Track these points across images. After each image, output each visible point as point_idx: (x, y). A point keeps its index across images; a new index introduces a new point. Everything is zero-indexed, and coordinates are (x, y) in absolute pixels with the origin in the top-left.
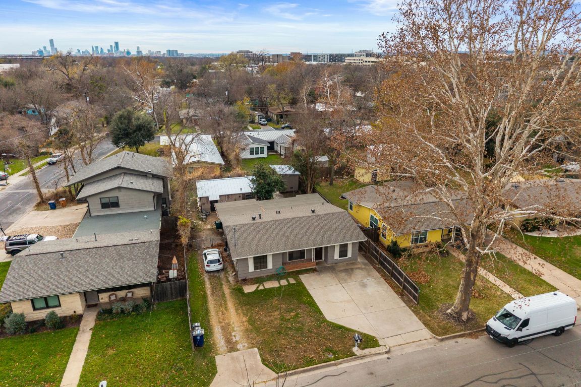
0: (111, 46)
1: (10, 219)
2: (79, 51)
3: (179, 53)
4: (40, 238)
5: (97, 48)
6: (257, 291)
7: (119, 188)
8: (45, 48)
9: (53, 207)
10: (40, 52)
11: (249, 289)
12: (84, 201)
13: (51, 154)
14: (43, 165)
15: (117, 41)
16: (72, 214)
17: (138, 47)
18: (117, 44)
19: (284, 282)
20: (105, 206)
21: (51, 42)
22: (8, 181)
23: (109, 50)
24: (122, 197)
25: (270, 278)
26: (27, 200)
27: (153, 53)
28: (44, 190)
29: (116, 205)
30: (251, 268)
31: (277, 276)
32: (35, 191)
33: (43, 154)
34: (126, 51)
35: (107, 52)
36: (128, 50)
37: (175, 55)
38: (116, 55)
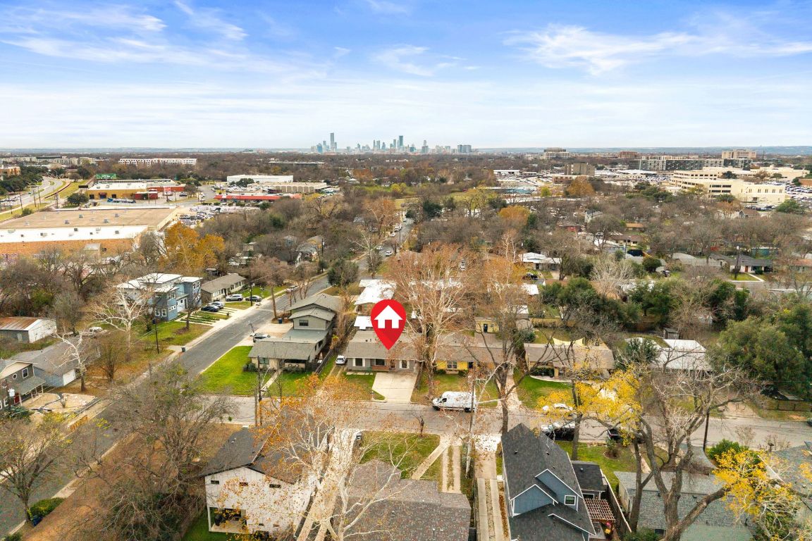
0: (395, 141)
1: (258, 326)
2: (359, 146)
3: (472, 148)
4: (269, 336)
5: (379, 142)
6: (352, 375)
7: (309, 316)
8: (324, 142)
9: (280, 322)
10: (320, 147)
11: (349, 373)
12: (292, 320)
13: (290, 285)
14: (283, 293)
15: (401, 135)
16: (286, 327)
17: (425, 142)
18: (401, 138)
19: (367, 374)
20: (301, 324)
21: (332, 135)
22: (261, 303)
23: (391, 145)
24: (310, 321)
25: (362, 371)
26: (268, 316)
27: (441, 148)
28: (278, 311)
29: (306, 324)
30: (354, 364)
31: (365, 371)
32: (273, 311)
33: (285, 284)
34: (410, 146)
35: (389, 148)
36: (413, 145)
37: (467, 151)
38: (399, 151)
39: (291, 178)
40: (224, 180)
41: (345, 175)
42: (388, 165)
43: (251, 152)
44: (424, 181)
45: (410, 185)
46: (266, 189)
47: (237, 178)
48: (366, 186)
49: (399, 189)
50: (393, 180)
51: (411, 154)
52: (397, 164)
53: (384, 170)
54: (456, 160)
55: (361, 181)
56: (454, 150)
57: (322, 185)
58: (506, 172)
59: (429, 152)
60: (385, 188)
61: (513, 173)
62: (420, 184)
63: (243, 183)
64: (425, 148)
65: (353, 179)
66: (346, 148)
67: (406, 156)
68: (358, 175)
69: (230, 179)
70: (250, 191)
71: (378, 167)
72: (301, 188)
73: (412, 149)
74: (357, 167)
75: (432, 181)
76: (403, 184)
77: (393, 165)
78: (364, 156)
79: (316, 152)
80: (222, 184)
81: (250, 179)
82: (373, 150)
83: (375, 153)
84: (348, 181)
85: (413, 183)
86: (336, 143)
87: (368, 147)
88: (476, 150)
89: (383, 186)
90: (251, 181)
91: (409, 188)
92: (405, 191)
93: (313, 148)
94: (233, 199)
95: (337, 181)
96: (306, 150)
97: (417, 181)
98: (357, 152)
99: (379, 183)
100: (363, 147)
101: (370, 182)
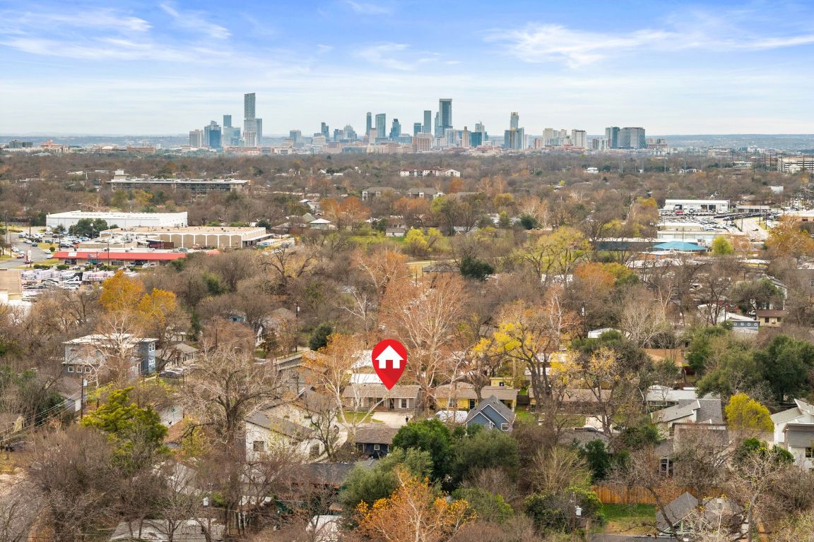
0: (427, 114)
2: (325, 128)
3: (647, 134)
5: (381, 118)
8: (227, 119)
10: (213, 134)
15: (446, 97)
17: (515, 117)
18: (446, 105)
21: (250, 100)
23: (417, 127)
34: (472, 129)
35: (412, 134)
36: (479, 126)
37: (634, 143)
38: (438, 145)
39: (181, 217)
40: (40, 221)
41: (304, 210)
42: (403, 185)
43: (28, 150)
44: (484, 223)
45: (452, 233)
46: (142, 240)
47: (70, 218)
48: (355, 234)
49: (423, 241)
50: (412, 221)
51: (474, 152)
52: (429, 183)
53: (393, 199)
54: (592, 170)
55: (340, 224)
56: (595, 142)
57: (254, 232)
58: (696, 204)
59: (525, 147)
60: (394, 238)
61: (712, 207)
62: (475, 230)
63: (87, 230)
64: (513, 135)
65: (321, 221)
66: (288, 134)
67: (457, 158)
68: (332, 212)
69: (53, 220)
70: (116, 244)
71: (378, 191)
72: (213, 238)
73: (477, 137)
74: (327, 191)
75: (504, 224)
76: (434, 231)
77: (416, 185)
78: (340, 157)
79: (202, 147)
80: (36, 232)
81: (99, 221)
82: (366, 140)
83: (370, 148)
84: (309, 225)
85: (458, 229)
86: (259, 122)
87: (352, 133)
88: (660, 142)
89: (389, 234)
90: (101, 225)
91: (446, 239)
92: (436, 245)
93: (194, 136)
94: (90, 259)
95: (286, 225)
96: (171, 139)
97: (469, 224)
98: (321, 147)
99: (382, 227)
100: (337, 132)
101: (360, 226)
